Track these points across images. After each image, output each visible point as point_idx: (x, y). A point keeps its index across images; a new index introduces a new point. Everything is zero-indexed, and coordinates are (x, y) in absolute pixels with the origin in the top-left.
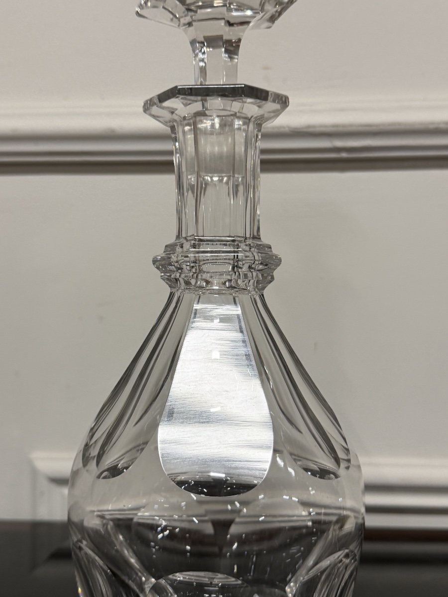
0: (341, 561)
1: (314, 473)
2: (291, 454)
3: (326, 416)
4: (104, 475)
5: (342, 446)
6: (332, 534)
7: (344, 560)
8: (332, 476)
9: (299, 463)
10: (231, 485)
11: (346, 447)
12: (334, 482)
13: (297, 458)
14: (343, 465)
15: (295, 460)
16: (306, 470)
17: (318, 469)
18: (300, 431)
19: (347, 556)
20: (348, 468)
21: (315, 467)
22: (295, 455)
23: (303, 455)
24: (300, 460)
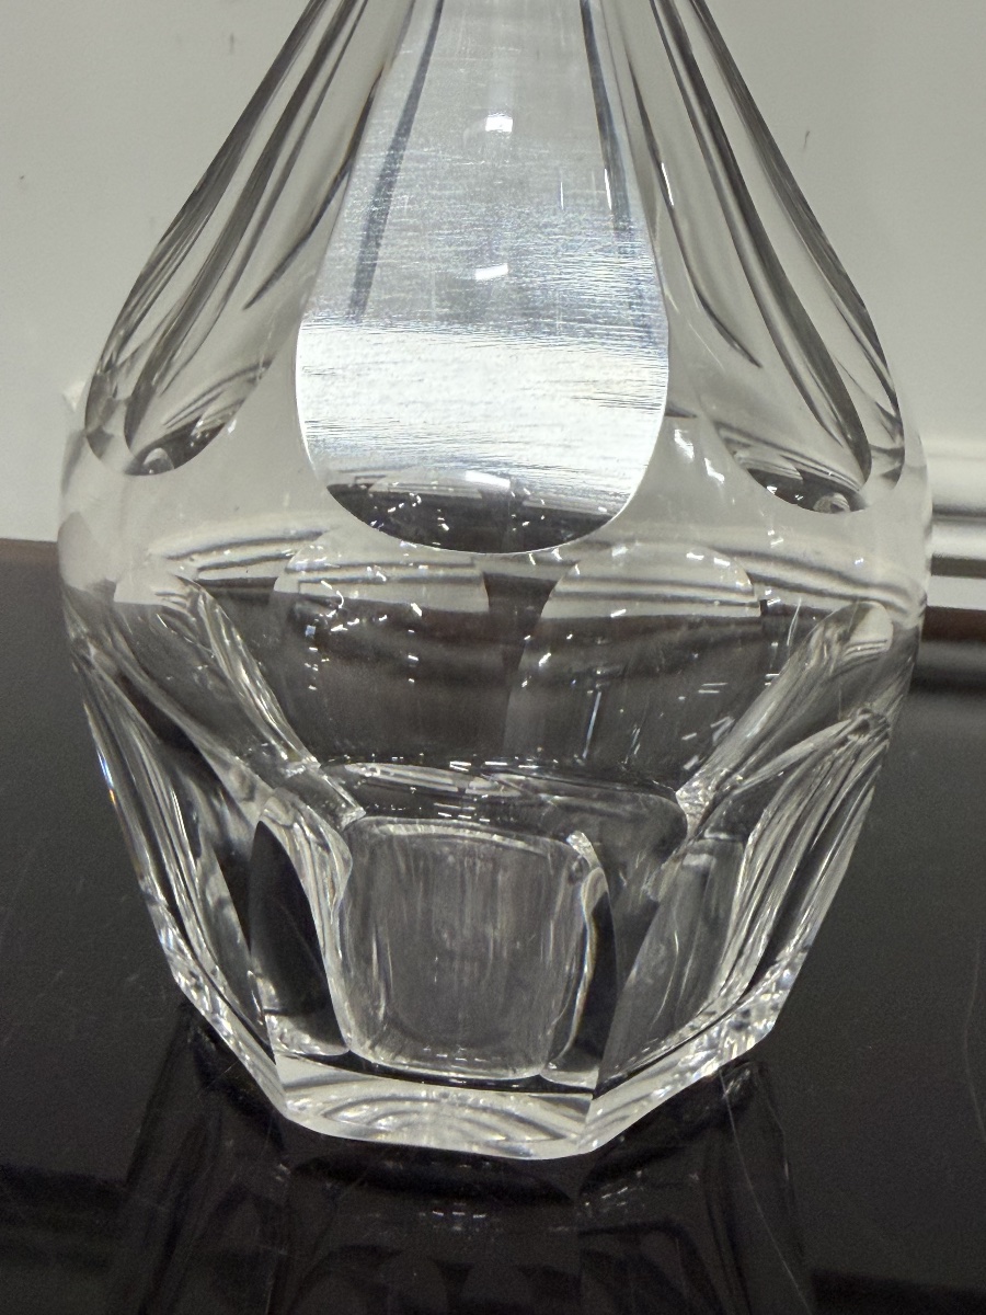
0: (844, 741)
1: (787, 491)
2: (719, 425)
3: (835, 309)
4: (150, 458)
5: (882, 409)
6: (819, 653)
7: (853, 738)
8: (840, 498)
9: (742, 454)
10: (534, 514)
11: (892, 412)
12: (847, 518)
13: (736, 437)
14: (879, 466)
15: (728, 441)
16: (763, 477)
17: (797, 476)
18: (753, 361)
19: (862, 728)
20: (894, 476)
21: (790, 470)
22: (729, 428)
23: (758, 431)
24: (746, 446)
